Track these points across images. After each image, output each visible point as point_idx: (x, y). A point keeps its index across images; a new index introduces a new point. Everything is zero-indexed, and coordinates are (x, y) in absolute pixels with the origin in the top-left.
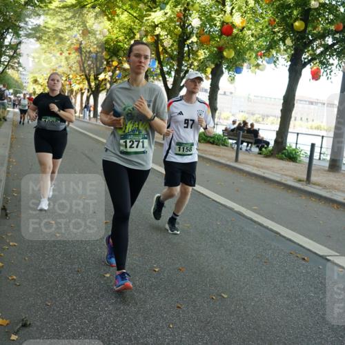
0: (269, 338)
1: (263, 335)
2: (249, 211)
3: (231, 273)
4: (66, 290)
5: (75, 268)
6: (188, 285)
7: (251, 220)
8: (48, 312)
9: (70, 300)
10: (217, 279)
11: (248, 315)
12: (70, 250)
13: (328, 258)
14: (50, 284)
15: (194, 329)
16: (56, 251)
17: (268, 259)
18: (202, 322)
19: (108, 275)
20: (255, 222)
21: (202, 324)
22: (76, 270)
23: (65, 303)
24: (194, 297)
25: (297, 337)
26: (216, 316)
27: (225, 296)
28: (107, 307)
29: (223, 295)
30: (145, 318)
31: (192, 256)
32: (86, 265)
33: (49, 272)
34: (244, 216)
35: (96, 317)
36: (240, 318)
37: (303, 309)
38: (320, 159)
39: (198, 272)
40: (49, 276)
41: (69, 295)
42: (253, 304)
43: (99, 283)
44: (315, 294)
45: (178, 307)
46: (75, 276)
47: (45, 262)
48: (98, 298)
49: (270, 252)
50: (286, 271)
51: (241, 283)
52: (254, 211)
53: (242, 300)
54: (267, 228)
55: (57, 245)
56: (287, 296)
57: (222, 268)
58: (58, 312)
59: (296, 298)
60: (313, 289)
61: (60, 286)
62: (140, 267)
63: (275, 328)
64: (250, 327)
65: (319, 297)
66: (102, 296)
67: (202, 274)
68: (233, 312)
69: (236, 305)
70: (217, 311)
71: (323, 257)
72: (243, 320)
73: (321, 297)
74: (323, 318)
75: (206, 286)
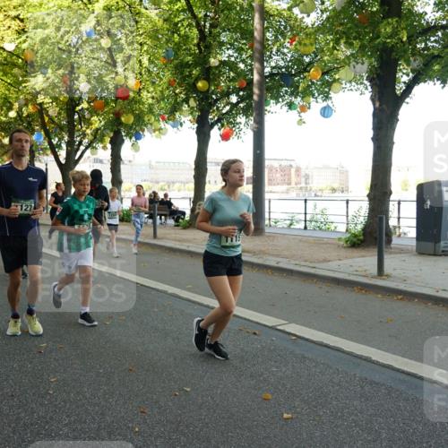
0: (246, 425)
1: (239, 423)
2: (184, 291)
4: (5, 420)
5: (7, 393)
6: (144, 385)
7: (189, 300)
9: (14, 432)
11: (218, 405)
13: (279, 328)
15: (166, 433)
18: (173, 423)
20: (194, 302)
21: (174, 426)
22: (10, 394)
23: (9, 437)
24: (155, 397)
25: (273, 418)
26: (185, 413)
27: (188, 389)
28: (61, 430)
29: (185, 389)
31: (139, 352)
34: (180, 298)
36: (212, 410)
39: (151, 369)
41: (10, 426)
42: (219, 392)
44: (277, 367)
45: (142, 412)
46: (11, 402)
48: (47, 422)
50: (242, 350)
52: (189, 290)
53: (207, 390)
56: (251, 376)
57: (175, 359)
59: (260, 376)
60: (273, 363)
62: (84, 376)
64: (223, 418)
65: (281, 371)
66: (51, 418)
67: (156, 370)
68: (201, 405)
69: (203, 396)
70: (184, 407)
71: (273, 328)
72: (214, 412)
73: (284, 369)
74: (293, 392)
75: (164, 382)
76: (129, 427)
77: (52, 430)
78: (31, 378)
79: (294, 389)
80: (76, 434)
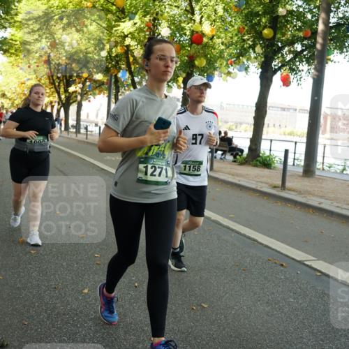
0: (250, 346)
1: (244, 343)
2: (226, 220)
3: (211, 283)
4: (43, 307)
5: (51, 285)
7: (229, 228)
8: (26, 331)
9: (48, 318)
10: (197, 289)
11: (229, 324)
12: (45, 267)
13: (306, 262)
14: (27, 303)
16: (31, 268)
17: (246, 267)
18: (183, 333)
19: (86, 291)
20: (233, 230)
21: (183, 335)
22: (53, 287)
23: (43, 321)
24: (174, 308)
25: (278, 344)
26: (197, 326)
27: (206, 306)
28: (87, 323)
29: (203, 305)
30: (126, 333)
32: (63, 282)
33: (25, 290)
34: (221, 224)
35: (76, 334)
36: (222, 328)
37: (283, 315)
38: (294, 165)
39: (177, 283)
40: (26, 295)
41: (46, 313)
42: (233, 312)
43: (77, 299)
44: (294, 299)
46: (52, 293)
47: (20, 280)
48: (77, 314)
49: (249, 259)
50: (265, 278)
51: (221, 292)
52: (231, 219)
53: (223, 309)
54: (244, 235)
55: (32, 263)
56: (267, 303)
57: (201, 278)
58: (36, 330)
59: (276, 304)
60: (292, 294)
61: (37, 304)
63: (256, 335)
64: (231, 336)
65: (298, 302)
67: (181, 285)
68: (214, 321)
69: (217, 314)
70: (197, 321)
71: (301, 262)
72: (224, 329)
73: (300, 302)
74: (304, 323)
75: (186, 297)
76: (144, 330)
77: (79, 322)
78: (74, 276)
79: (305, 321)
80: (97, 328)
